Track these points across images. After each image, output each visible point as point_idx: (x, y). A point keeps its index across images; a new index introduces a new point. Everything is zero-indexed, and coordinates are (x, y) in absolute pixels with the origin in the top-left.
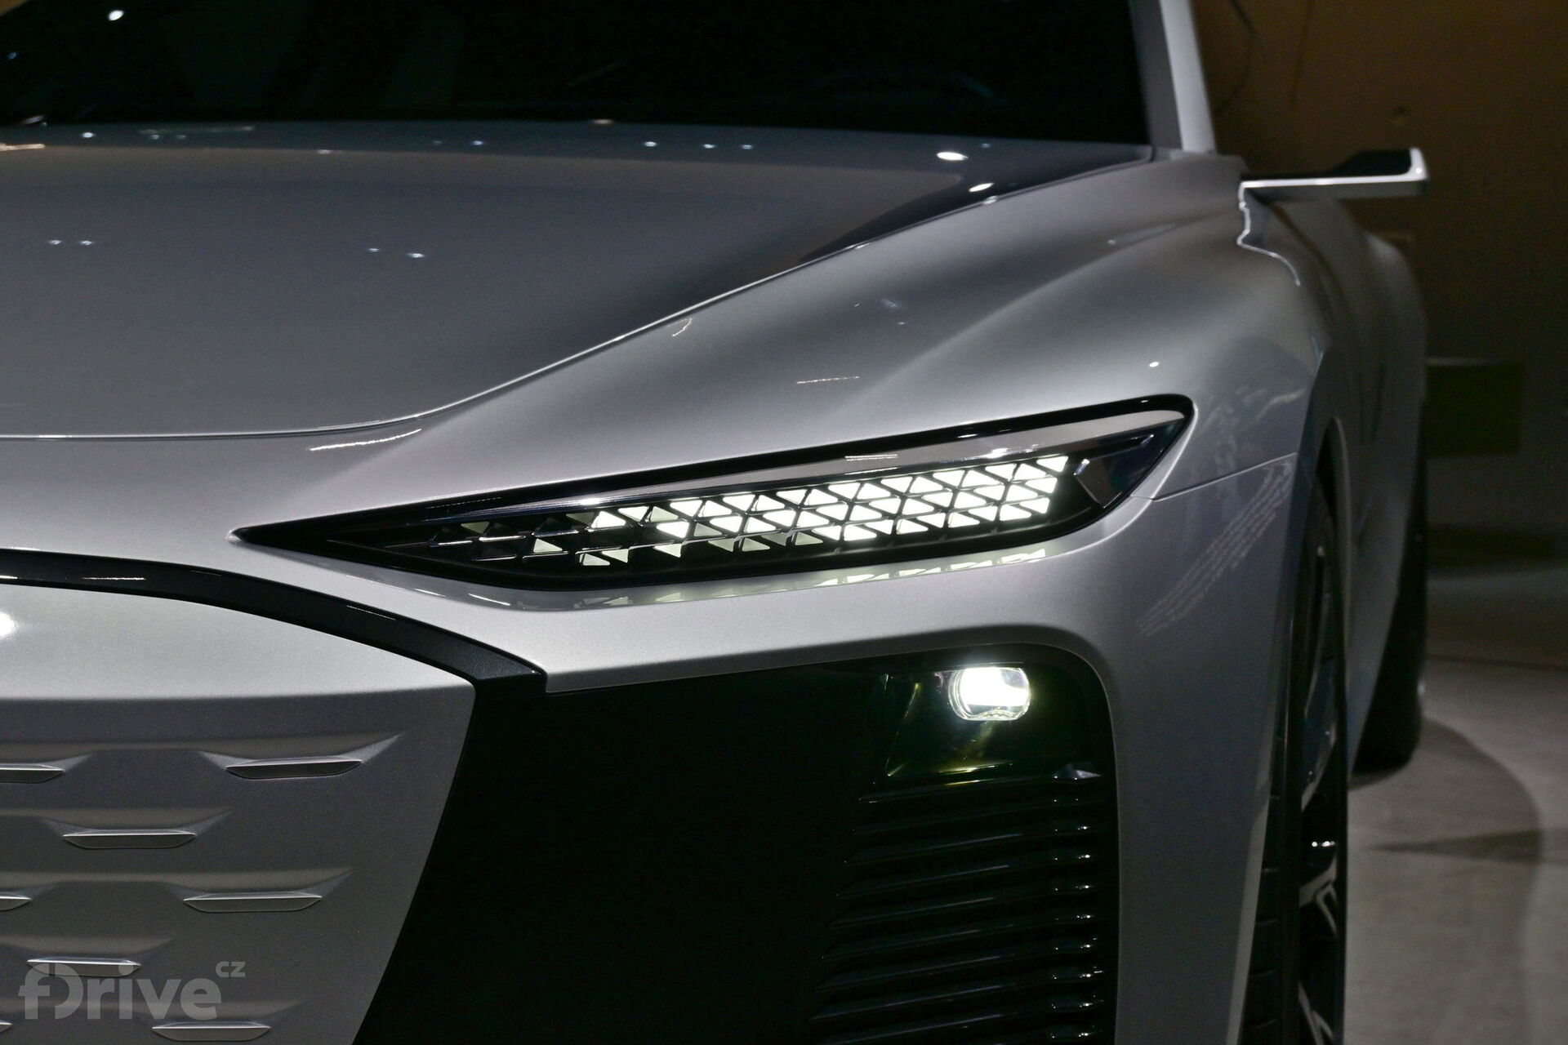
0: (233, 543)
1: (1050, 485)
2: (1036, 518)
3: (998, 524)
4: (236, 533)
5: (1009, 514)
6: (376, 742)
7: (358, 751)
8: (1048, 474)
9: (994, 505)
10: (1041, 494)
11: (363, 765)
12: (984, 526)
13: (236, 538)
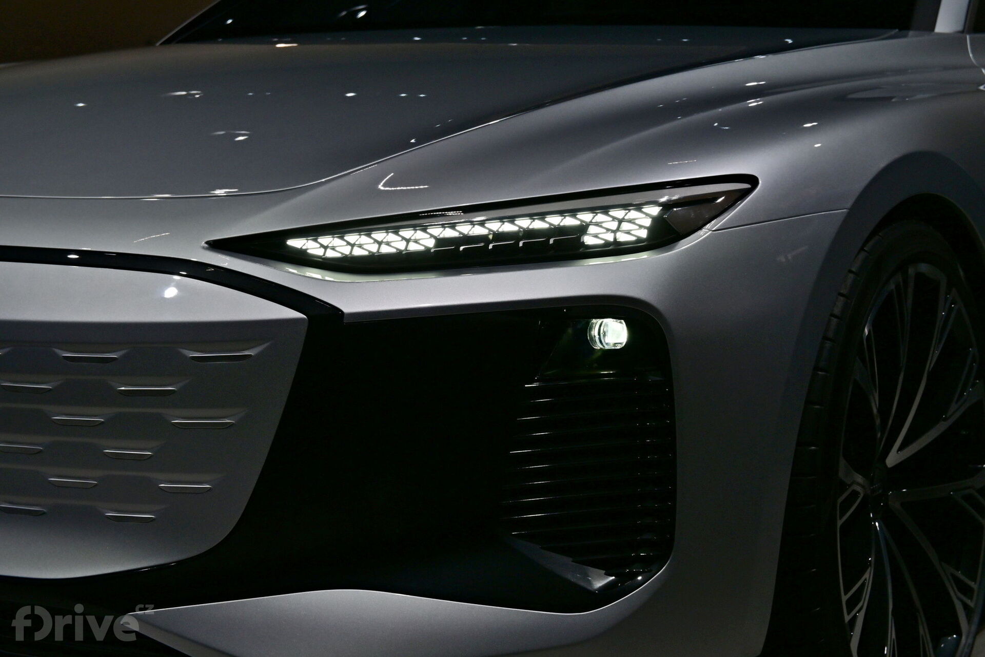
0: (203, 248)
1: (648, 222)
2: (639, 240)
3: (616, 242)
4: (207, 243)
5: (622, 237)
6: (261, 345)
7: (251, 350)
8: (646, 216)
9: (611, 233)
10: (641, 227)
11: (254, 356)
12: (607, 244)
13: (206, 245)
